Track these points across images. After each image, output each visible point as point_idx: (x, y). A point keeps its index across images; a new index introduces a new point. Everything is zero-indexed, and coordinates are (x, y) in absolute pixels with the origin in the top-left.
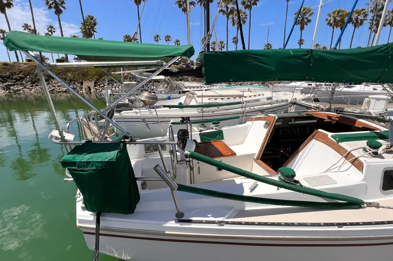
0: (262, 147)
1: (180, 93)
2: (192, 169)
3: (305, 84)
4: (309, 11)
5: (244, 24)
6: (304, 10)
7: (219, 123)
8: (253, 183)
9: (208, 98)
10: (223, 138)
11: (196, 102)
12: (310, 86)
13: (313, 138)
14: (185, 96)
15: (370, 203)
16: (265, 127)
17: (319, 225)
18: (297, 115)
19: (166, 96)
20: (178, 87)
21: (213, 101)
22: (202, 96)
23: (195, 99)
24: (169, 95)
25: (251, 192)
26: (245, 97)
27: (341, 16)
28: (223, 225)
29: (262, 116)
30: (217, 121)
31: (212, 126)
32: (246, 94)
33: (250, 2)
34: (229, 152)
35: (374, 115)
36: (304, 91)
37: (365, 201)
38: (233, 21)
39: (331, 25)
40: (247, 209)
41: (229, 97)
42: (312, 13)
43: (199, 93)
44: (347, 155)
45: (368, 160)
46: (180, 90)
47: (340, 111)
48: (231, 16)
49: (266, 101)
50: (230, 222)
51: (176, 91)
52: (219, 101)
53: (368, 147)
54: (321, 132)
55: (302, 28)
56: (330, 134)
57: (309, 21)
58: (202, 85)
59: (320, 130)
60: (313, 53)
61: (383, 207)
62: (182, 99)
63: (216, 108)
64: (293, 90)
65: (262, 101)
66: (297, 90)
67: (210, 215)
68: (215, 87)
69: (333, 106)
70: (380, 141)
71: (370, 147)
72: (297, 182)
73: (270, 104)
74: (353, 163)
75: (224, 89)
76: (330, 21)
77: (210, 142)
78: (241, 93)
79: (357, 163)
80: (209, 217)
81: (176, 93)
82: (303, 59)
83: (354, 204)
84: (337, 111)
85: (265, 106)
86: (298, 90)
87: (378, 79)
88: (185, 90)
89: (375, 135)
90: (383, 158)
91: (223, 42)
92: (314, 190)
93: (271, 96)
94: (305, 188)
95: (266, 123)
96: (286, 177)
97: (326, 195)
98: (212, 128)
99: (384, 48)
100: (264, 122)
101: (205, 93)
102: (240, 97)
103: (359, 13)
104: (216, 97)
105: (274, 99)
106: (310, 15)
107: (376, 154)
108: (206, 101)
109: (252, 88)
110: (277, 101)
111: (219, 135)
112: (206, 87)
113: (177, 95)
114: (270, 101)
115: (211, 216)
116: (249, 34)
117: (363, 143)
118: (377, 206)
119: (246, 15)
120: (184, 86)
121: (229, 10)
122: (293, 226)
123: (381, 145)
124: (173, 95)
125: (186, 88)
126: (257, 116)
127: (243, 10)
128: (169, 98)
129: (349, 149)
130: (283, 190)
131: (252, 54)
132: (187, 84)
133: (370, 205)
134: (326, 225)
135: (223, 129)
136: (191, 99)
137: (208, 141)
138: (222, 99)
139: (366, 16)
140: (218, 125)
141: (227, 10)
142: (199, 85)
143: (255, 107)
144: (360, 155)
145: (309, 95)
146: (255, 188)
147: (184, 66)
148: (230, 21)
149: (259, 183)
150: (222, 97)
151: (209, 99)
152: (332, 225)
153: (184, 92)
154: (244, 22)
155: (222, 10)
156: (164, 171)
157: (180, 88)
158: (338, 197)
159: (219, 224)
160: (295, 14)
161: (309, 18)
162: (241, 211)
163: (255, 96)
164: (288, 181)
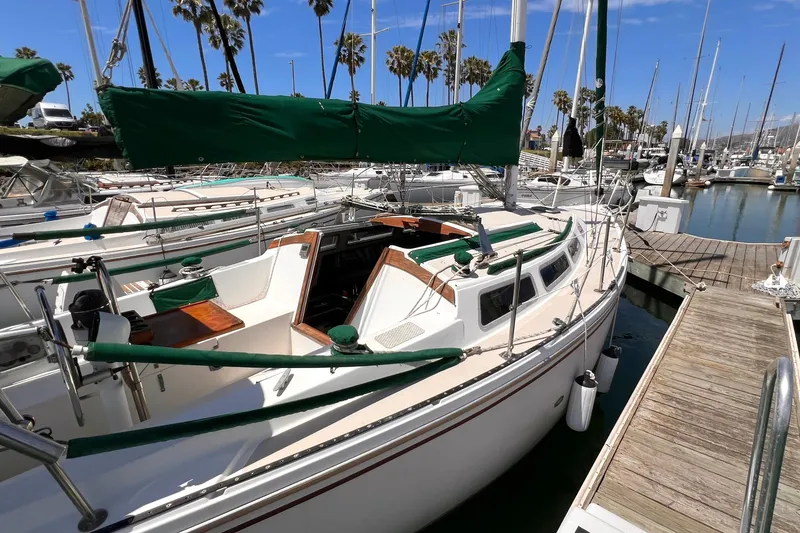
0: (303, 296)
1: (87, 201)
2: (134, 385)
3: (371, 172)
4: (359, 42)
5: (240, 47)
6: (350, 38)
7: (199, 261)
8: (281, 375)
9: (172, 208)
10: (214, 293)
11: (139, 218)
12: (380, 176)
13: (383, 262)
14: (106, 208)
15: (470, 350)
16: (302, 256)
17: (405, 413)
18: (357, 225)
19: (41, 212)
20: (78, 187)
21: (184, 213)
22: (153, 205)
23: (134, 212)
24: (51, 209)
25: (279, 395)
26: (262, 200)
27: (407, 58)
28: (222, 493)
29: (295, 234)
30: (194, 258)
31: (182, 270)
32: (261, 194)
33: (245, 4)
34: (229, 322)
35: (459, 213)
36: (371, 184)
37: (464, 348)
38: (213, 38)
39: (395, 71)
40: (276, 432)
41: (223, 201)
42: (363, 47)
43: (144, 198)
44: (433, 282)
45: (459, 284)
46: (85, 194)
47: (418, 211)
48: (204, 26)
49: (305, 205)
50: (237, 480)
51: (74, 196)
52: (201, 212)
53: (457, 264)
54: (394, 250)
55: (352, 71)
56: (406, 251)
57: (361, 59)
58: (152, 179)
59: (392, 247)
60: (360, 109)
61: (486, 351)
62: (98, 217)
63: (195, 229)
64: (352, 182)
65: (297, 207)
66: (360, 183)
67: (186, 484)
68: (189, 183)
69: (407, 205)
70: (472, 252)
71: (459, 263)
72: (364, 347)
73: (314, 210)
74: (441, 292)
75: (210, 186)
76: (393, 64)
77: (178, 310)
78: (251, 193)
79: (447, 293)
80: (183, 488)
81: (77, 202)
82: (345, 121)
83: (451, 358)
84: (413, 211)
85: (303, 216)
86: (362, 182)
87: (458, 158)
88: (104, 192)
89: (465, 243)
90: (476, 276)
91: (197, 83)
92: (393, 354)
93: (312, 195)
94: (378, 354)
95: (304, 248)
96: (342, 343)
97: (411, 356)
98: (185, 276)
99: (456, 110)
100: (300, 246)
101: (160, 197)
102: (251, 200)
103: (429, 57)
104: (192, 204)
105: (321, 201)
106: (361, 48)
107: (468, 273)
108: (166, 214)
109: (273, 181)
110: (326, 204)
111: (205, 289)
112: (166, 183)
113: (81, 207)
114: (313, 206)
115: (189, 485)
116: (255, 70)
117: (450, 259)
118: (479, 351)
119: (241, 30)
120: (98, 182)
121: (198, 13)
122: (365, 431)
123: (471, 257)
124: (64, 209)
125: (106, 187)
126: (285, 236)
127: (232, 18)
128: (52, 216)
129: (434, 271)
130: (341, 371)
131: (240, 103)
132: (107, 178)
133: (470, 353)
134: (416, 408)
135: (213, 273)
136: (123, 214)
137: (175, 307)
138: (209, 207)
139: (439, 63)
140: (199, 266)
141: (194, 10)
142: (146, 179)
143: (285, 219)
144: (448, 278)
145: (378, 190)
146: (287, 383)
147: (96, 133)
148: (206, 36)
149: (294, 371)
150: (207, 202)
151: (174, 210)
152: (424, 404)
153: (101, 198)
154: (239, 44)
155: (179, 7)
156: (9, 422)
157: (87, 189)
158: (428, 354)
159: (210, 495)
160: (336, 43)
161: (361, 55)
162: (262, 443)
163: (282, 197)
164: (348, 351)
